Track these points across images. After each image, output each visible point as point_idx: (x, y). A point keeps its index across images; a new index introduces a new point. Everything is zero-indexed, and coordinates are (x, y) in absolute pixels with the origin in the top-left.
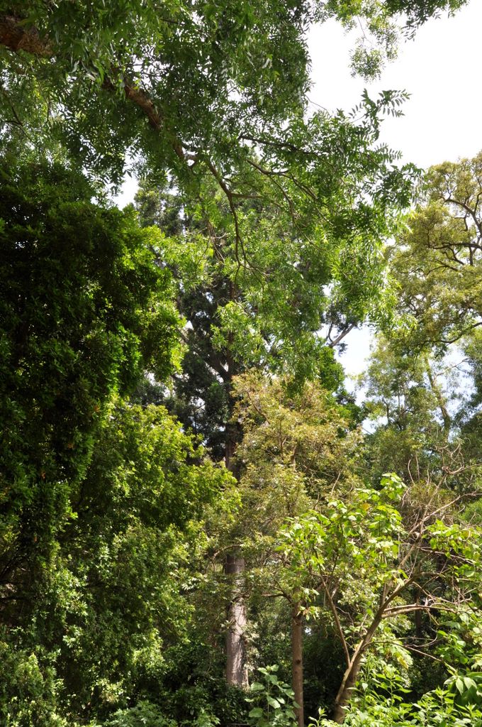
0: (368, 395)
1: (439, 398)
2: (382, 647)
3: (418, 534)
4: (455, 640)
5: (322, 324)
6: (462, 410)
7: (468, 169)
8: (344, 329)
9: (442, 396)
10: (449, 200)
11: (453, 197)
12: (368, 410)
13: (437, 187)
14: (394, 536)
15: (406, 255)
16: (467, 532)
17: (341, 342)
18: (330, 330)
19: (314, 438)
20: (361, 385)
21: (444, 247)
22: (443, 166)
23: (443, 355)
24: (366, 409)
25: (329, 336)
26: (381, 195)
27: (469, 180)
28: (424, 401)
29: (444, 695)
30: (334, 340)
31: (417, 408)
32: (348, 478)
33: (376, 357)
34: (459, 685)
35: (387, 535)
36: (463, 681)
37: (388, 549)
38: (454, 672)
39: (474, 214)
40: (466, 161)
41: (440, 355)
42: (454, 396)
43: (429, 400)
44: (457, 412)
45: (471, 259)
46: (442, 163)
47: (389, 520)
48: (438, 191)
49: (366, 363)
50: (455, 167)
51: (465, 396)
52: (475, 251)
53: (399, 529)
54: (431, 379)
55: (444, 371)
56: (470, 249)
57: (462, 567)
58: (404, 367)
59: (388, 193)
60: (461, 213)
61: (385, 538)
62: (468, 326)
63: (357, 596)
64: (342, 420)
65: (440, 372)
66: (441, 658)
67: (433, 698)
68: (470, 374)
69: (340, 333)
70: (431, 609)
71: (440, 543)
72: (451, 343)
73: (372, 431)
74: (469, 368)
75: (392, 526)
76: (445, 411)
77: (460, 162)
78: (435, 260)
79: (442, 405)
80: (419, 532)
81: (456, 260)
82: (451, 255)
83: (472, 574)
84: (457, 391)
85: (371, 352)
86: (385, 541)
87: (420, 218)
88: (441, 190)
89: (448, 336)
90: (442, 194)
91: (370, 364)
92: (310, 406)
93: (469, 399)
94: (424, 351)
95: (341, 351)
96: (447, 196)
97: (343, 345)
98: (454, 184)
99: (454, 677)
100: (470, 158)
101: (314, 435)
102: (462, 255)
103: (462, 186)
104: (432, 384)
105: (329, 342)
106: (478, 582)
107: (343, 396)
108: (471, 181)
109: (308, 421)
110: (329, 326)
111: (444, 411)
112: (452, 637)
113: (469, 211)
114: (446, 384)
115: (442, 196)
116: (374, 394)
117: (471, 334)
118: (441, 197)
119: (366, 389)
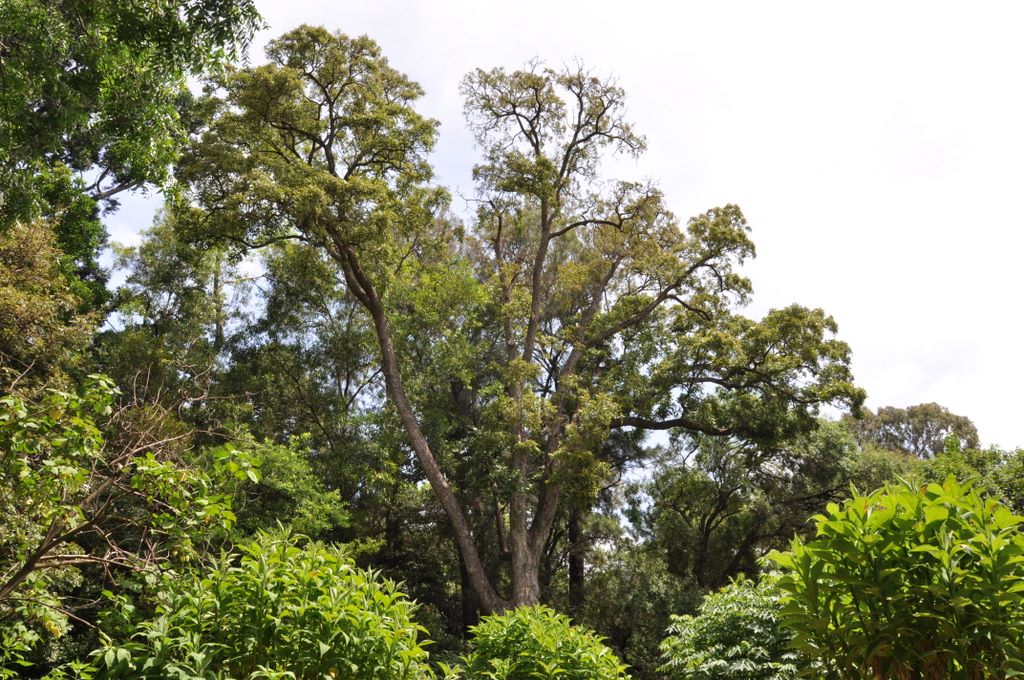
0: (129, 280)
1: (218, 310)
2: (25, 607)
3: (121, 466)
4: (122, 603)
5: (94, 165)
6: (242, 333)
7: (345, 49)
8: (124, 182)
9: (223, 308)
10: (310, 76)
11: (315, 74)
12: (122, 300)
13: (301, 54)
14: (85, 461)
15: (235, 119)
16: (181, 474)
17: (113, 197)
18: (102, 177)
19: (18, 309)
20: (124, 263)
21: (285, 128)
22: (317, 31)
23: (240, 259)
24: (120, 298)
25: (97, 184)
26: (197, 13)
27: (340, 63)
28: (197, 309)
29: (82, 670)
30: (103, 191)
31: (187, 314)
32: (52, 375)
33: (157, 234)
34: (109, 658)
35: (72, 459)
36: (116, 652)
37: (68, 477)
38: (107, 641)
39: (331, 105)
40: (346, 38)
41: (234, 259)
42: (237, 314)
43: (204, 309)
44: (234, 333)
45: (310, 158)
46: (317, 27)
47: (82, 440)
48: (301, 59)
49: (140, 237)
50: (331, 40)
51: (251, 318)
52: (319, 148)
53: (96, 454)
54: (216, 286)
55: (234, 280)
56: (314, 145)
57: (161, 516)
58: (185, 257)
59: (207, 14)
60: (319, 99)
61: (69, 462)
62: (280, 235)
63: (13, 535)
64: (70, 297)
65: (230, 279)
66: (96, 625)
67: (65, 673)
68: (265, 293)
69: (116, 186)
70: (111, 563)
71: (144, 482)
72: (253, 247)
73: (120, 328)
74: (266, 285)
75: (85, 448)
76: (221, 328)
77: (337, 37)
78: (268, 141)
79: (220, 320)
80: (123, 464)
81: (294, 151)
82: (290, 142)
83: (171, 527)
84: (243, 310)
85: (152, 225)
86: (67, 465)
87: (266, 80)
88: (305, 58)
89: (253, 238)
90: (304, 65)
91: (147, 240)
92: (30, 265)
93: (254, 322)
94: (219, 248)
95: (108, 209)
96: (309, 69)
97: (114, 203)
98: (322, 60)
99: (106, 648)
100: (351, 38)
101: (21, 305)
102: (302, 147)
103: (330, 66)
104: (215, 292)
105: (95, 191)
106: (176, 537)
107: (90, 269)
108: (343, 66)
109: (19, 285)
110: (102, 170)
111: (219, 328)
112: (120, 600)
113: (328, 99)
114: (231, 296)
115: (303, 67)
116: (140, 282)
117: (282, 245)
118: (301, 68)
119: (129, 272)
